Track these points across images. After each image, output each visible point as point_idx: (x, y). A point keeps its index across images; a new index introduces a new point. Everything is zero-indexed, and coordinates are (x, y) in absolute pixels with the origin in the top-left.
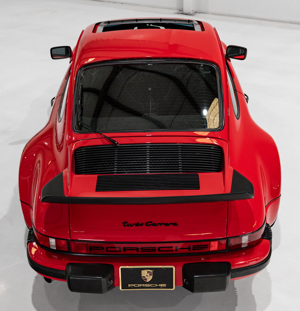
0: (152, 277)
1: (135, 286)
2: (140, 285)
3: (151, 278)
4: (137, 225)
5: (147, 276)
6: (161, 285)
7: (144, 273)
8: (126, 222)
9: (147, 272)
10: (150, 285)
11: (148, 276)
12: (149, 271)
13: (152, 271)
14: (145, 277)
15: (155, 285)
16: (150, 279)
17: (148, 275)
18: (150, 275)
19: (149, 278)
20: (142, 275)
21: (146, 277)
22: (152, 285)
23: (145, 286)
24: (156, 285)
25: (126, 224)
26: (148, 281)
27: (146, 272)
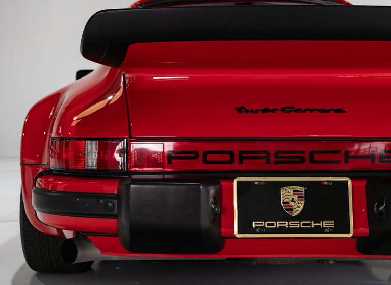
0: (303, 203)
1: (268, 225)
2: (278, 224)
3: (302, 206)
4: (265, 110)
5: (292, 201)
6: (324, 224)
7: (287, 194)
8: (242, 107)
9: (294, 191)
10: (300, 224)
11: (295, 202)
12: (298, 188)
13: (303, 189)
14: (287, 203)
15: (310, 224)
16: (300, 209)
17: (296, 198)
18: (299, 200)
19: (298, 207)
20: (282, 199)
21: (292, 204)
22: (304, 225)
23: (288, 225)
24: (313, 224)
25: (242, 110)
26: (295, 214)
27: (292, 191)
